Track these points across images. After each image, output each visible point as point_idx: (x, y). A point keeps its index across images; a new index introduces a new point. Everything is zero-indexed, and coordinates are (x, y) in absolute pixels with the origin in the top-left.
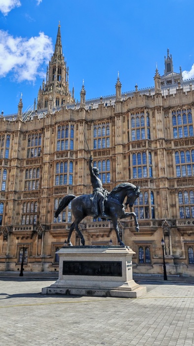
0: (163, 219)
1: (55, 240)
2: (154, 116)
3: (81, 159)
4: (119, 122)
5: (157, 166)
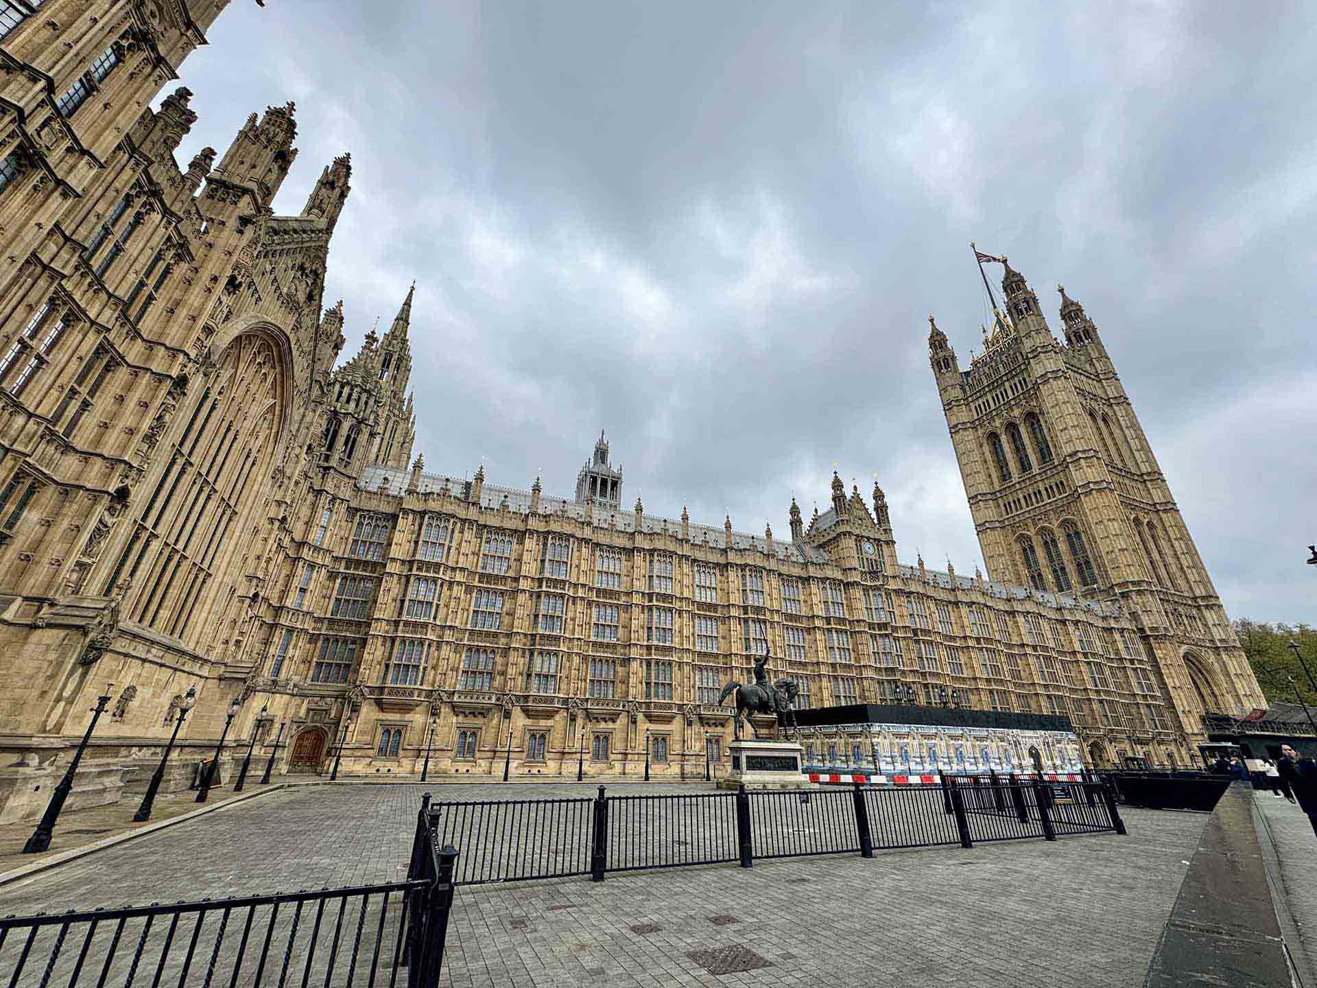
0: (685, 702)
1: (529, 722)
3: (582, 599)
4: (638, 559)
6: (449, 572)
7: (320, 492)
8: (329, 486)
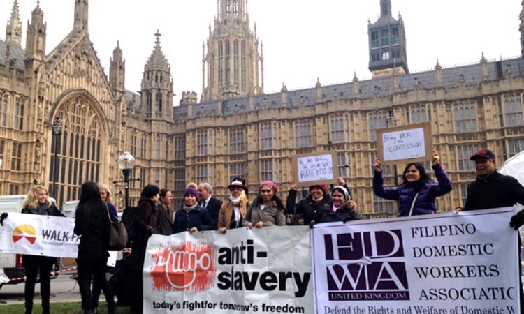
2: (352, 120)
5: (354, 167)
6: (213, 159)
7: (150, 134)
8: (154, 129)
